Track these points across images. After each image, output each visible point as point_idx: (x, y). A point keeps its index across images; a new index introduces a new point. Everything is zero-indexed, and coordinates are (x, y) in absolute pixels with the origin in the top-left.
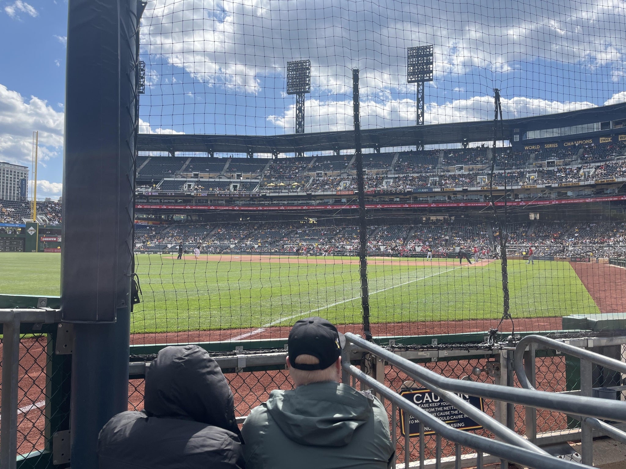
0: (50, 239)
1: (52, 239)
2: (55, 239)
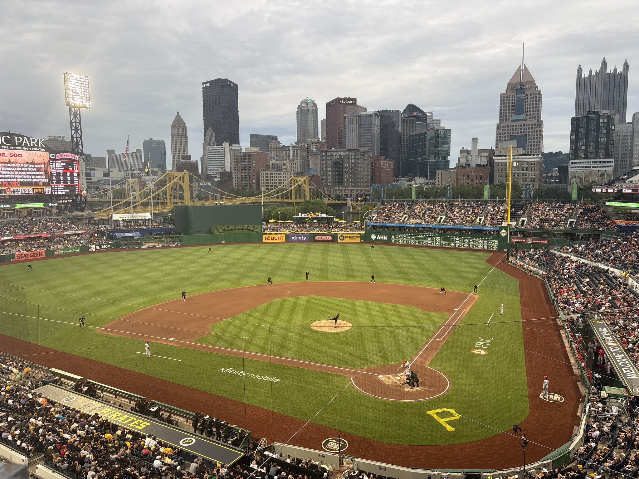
0: (519, 240)
1: (522, 240)
2: (524, 241)
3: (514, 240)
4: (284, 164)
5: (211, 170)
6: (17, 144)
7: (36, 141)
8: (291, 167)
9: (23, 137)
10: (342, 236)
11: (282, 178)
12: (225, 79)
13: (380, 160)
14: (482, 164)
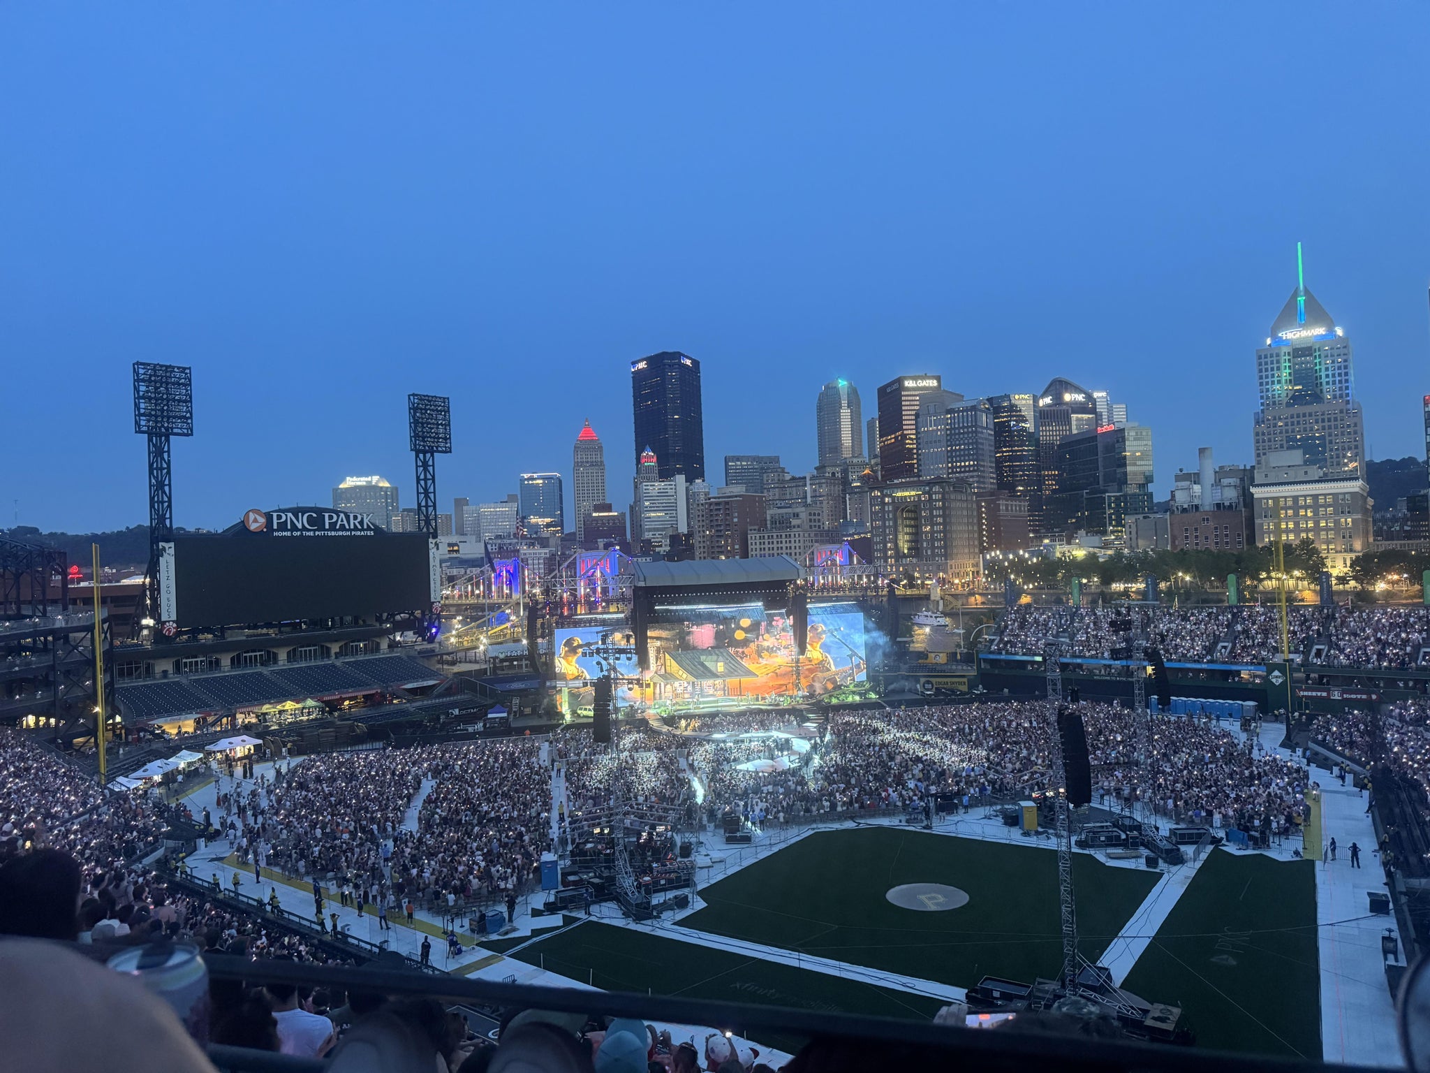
0: (1314, 694)
1: (1319, 694)
2: (1324, 694)
3: (1302, 693)
4: (796, 515)
5: (649, 530)
6: (327, 527)
7: (359, 519)
8: (810, 520)
9: (337, 513)
10: (928, 682)
11: (793, 545)
12: (675, 353)
13: (999, 500)
14: (1227, 503)
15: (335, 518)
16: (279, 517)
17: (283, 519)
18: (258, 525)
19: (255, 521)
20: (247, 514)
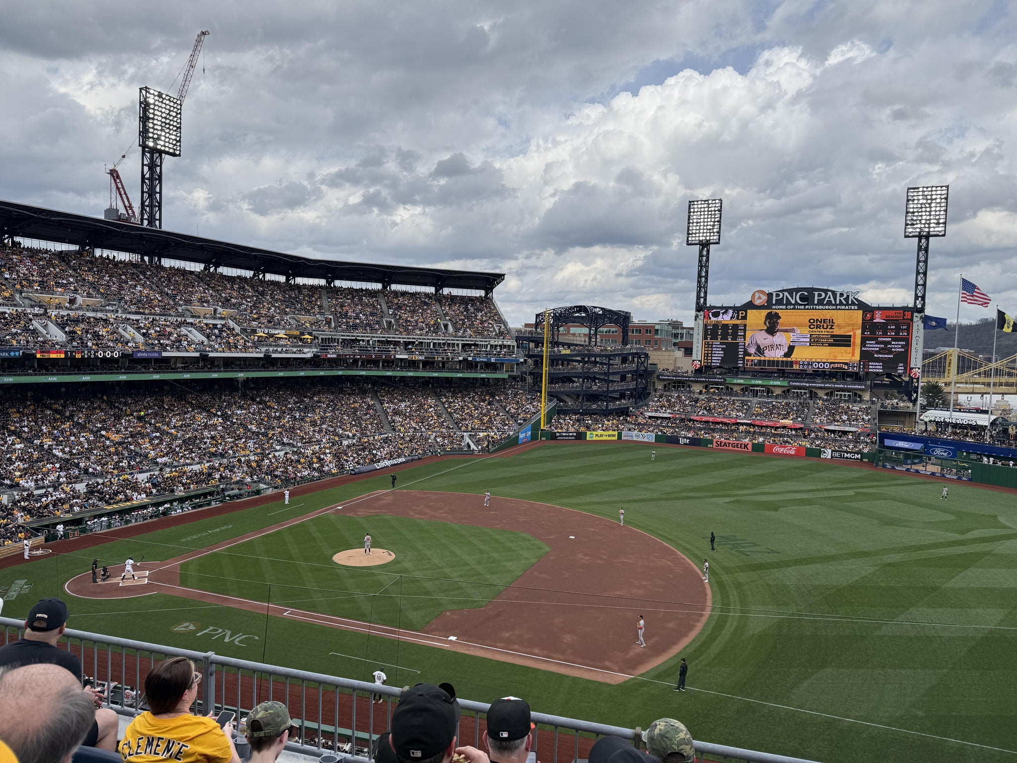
6: (816, 302)
9: (826, 291)
15: (823, 295)
16: (778, 295)
17: (781, 296)
18: (761, 301)
19: (759, 298)
20: (753, 295)
